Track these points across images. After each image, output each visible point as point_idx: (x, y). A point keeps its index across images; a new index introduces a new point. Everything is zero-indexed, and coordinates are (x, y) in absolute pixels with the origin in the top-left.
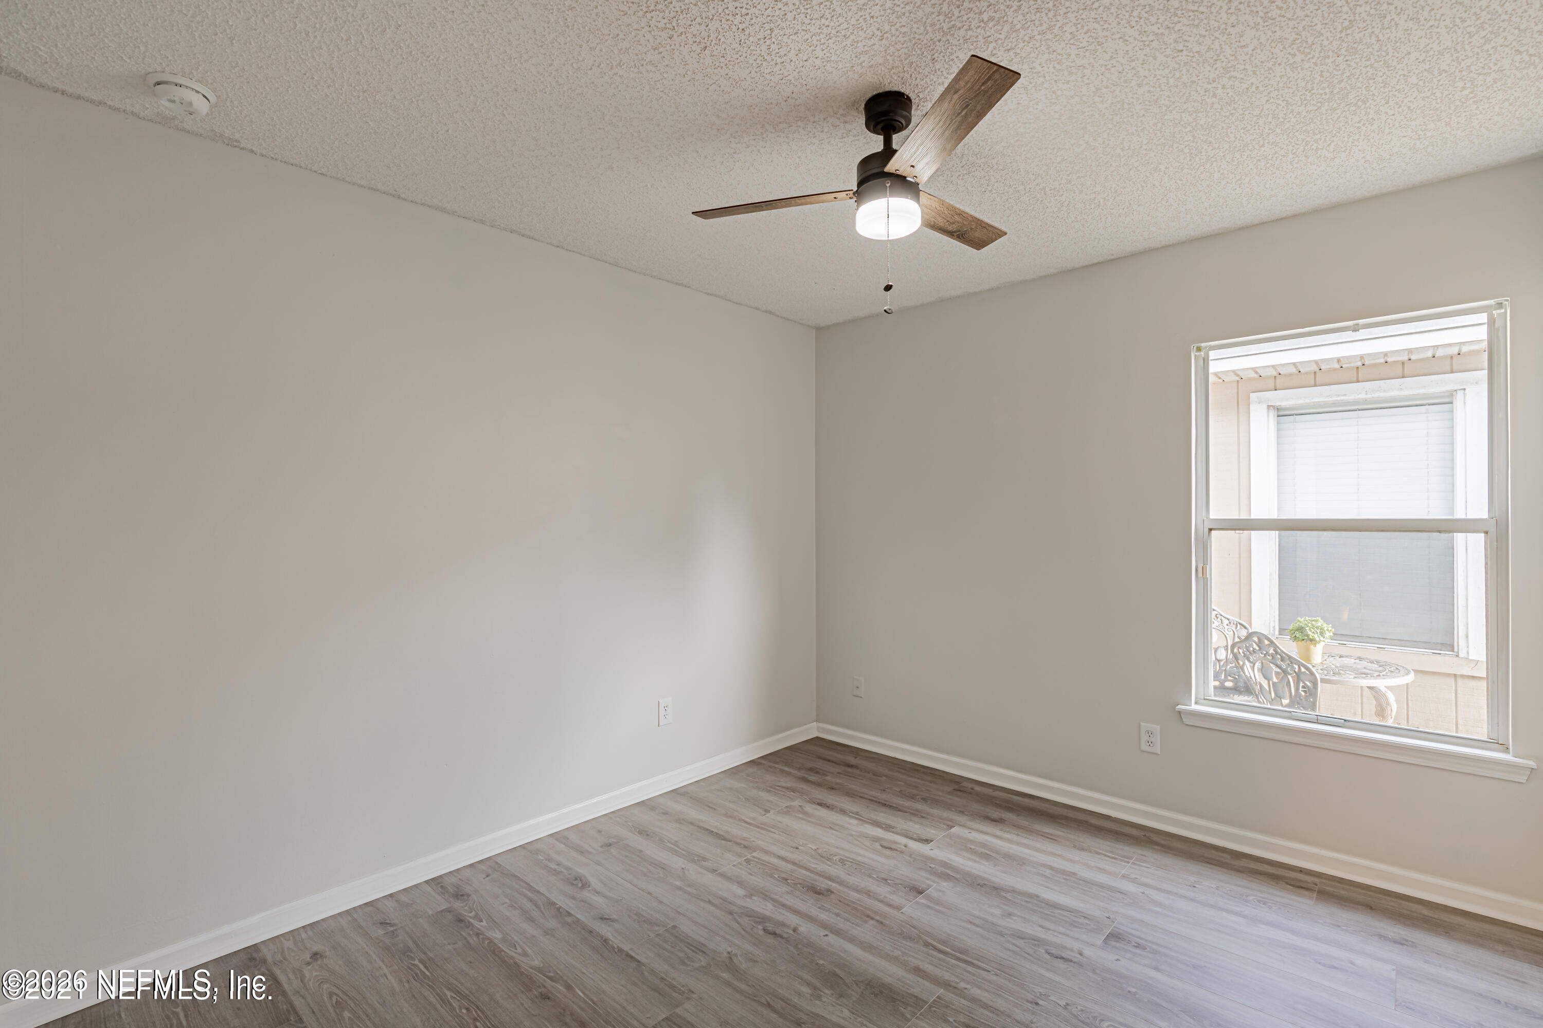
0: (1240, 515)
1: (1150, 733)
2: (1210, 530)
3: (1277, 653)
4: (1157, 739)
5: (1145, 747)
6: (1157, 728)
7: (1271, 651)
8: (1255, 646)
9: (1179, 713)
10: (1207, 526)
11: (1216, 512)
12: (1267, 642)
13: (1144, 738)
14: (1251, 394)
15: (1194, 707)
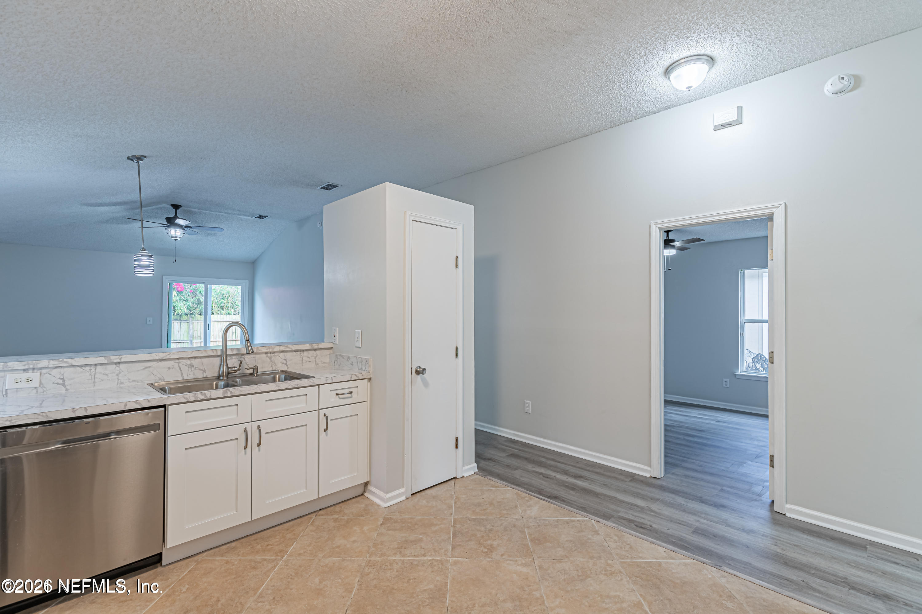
0: (759, 318)
1: (726, 382)
2: (745, 322)
3: (766, 360)
4: (728, 383)
5: (724, 386)
6: (728, 380)
7: (764, 359)
8: (759, 358)
9: (735, 375)
10: (744, 321)
11: (747, 317)
12: (763, 356)
13: (724, 383)
14: (763, 274)
15: (739, 373)
